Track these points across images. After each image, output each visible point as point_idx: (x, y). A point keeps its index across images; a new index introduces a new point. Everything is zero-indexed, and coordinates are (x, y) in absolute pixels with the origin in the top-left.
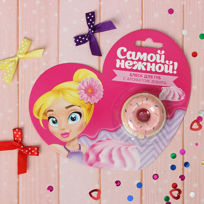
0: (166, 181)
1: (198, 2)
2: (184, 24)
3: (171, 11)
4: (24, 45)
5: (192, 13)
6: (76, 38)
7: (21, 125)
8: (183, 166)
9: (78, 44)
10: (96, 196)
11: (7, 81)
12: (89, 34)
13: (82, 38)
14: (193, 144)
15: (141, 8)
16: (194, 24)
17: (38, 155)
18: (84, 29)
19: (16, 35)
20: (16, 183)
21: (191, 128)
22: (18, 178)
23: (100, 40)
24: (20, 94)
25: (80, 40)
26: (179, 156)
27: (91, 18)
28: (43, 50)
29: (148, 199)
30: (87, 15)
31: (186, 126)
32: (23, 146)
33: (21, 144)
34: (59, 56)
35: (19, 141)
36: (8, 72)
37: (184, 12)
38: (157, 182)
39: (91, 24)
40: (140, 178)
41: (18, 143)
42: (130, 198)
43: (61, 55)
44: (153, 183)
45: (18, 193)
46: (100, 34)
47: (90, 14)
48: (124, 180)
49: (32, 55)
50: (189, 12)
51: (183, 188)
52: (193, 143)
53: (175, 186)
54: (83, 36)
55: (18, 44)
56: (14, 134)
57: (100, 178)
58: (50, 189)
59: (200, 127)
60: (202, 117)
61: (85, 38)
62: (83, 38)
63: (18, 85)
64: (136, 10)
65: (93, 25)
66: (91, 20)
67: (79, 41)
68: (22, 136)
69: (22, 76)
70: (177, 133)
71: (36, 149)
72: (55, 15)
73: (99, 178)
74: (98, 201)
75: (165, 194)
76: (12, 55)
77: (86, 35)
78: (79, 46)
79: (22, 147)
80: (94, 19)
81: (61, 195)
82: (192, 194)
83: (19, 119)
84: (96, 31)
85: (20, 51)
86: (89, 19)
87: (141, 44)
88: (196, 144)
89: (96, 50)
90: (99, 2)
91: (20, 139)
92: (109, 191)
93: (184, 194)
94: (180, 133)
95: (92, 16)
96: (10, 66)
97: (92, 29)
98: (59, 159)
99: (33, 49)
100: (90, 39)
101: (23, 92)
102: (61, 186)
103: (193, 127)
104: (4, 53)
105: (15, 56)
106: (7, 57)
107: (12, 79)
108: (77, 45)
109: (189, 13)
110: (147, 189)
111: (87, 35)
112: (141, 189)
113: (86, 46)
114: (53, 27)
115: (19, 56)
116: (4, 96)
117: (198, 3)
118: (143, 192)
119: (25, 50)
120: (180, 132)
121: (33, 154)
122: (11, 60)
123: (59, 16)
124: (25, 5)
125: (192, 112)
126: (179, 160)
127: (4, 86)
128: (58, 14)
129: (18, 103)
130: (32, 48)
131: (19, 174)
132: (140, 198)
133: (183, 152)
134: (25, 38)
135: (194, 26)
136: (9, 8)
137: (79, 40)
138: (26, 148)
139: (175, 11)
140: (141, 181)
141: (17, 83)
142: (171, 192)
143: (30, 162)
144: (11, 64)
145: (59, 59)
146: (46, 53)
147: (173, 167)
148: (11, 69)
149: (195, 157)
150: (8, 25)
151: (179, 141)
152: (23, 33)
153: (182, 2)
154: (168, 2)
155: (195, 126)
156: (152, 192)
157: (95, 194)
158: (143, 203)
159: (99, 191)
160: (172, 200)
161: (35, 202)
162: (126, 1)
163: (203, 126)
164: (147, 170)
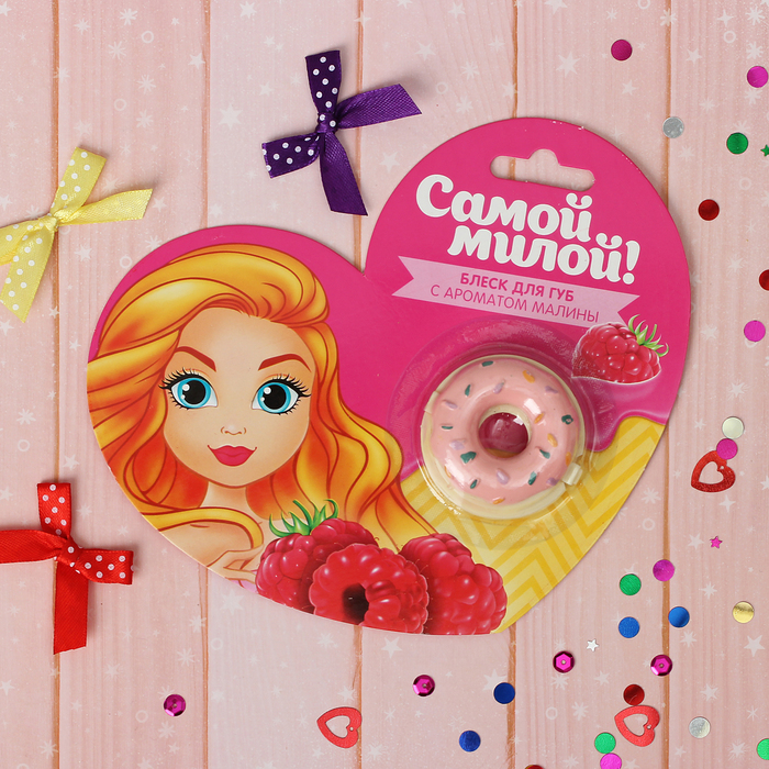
0: (603, 678)
1: (721, 16)
2: (669, 97)
3: (622, 50)
4: (78, 173)
5: (698, 57)
6: (271, 147)
7: (67, 468)
8: (664, 622)
9: (278, 169)
10: (343, 733)
11: (15, 307)
12: (318, 134)
13: (292, 147)
14: (701, 542)
15: (511, 38)
16: (706, 97)
17: (128, 581)
18: (302, 115)
19: (49, 135)
20: (49, 685)
21: (696, 483)
22: (57, 664)
23: (358, 157)
24: (62, 353)
25: (285, 154)
26: (651, 584)
27: (325, 73)
28: (149, 192)
29: (537, 744)
30: (312, 61)
31: (678, 474)
32: (75, 546)
33: (66, 538)
34: (209, 213)
35: (61, 527)
36: (20, 272)
37: (669, 54)
38: (567, 681)
39: (328, 96)
40: (506, 666)
41: (56, 535)
42: (470, 741)
43: (214, 210)
44: (554, 686)
45: (54, 722)
46: (358, 135)
47: (323, 60)
48: (449, 674)
49: (106, 212)
50: (690, 52)
51: (664, 705)
52: (702, 538)
53: (634, 694)
54: (295, 140)
55: (56, 171)
56: (41, 502)
57: (359, 666)
58: (175, 704)
59: (729, 479)
60: (736, 441)
61: (305, 147)
62: (298, 149)
63: (57, 321)
64: (492, 44)
65: (334, 98)
66: (325, 82)
67: (283, 159)
68: (70, 511)
69: (70, 287)
71: (122, 559)
72: (192, 63)
73: (353, 667)
74: (351, 751)
75: (598, 726)
76: (33, 212)
77: (307, 136)
78: (282, 178)
79: (71, 550)
80: (336, 79)
81: (213, 726)
83: (61, 448)
84: (343, 123)
85: (64, 197)
86: (320, 77)
87: (512, 169)
88: (718, 547)
89: (343, 193)
90: (355, 14)
91: (64, 523)
92: (390, 714)
93: (668, 727)
94: (654, 502)
95: (332, 68)
96: (27, 250)
97: (331, 115)
98: (207, 597)
99: (114, 188)
100: (322, 151)
101: (74, 346)
102: (216, 696)
103: (702, 480)
104: (4, 202)
105: (46, 214)
106: (16, 217)
107: (34, 300)
108: (273, 174)
109: (688, 56)
110: (533, 705)
111: (313, 137)
112: (509, 709)
113: (309, 177)
114: (185, 108)
115: (61, 214)
116: (3, 363)
117: (721, 19)
118: (517, 718)
119: (81, 191)
120: (651, 495)
121: (109, 578)
122: (30, 227)
123: (206, 66)
124: (82, 26)
125: (700, 424)
126: (650, 601)
127: (5, 327)
128: (206, 57)
129: (57, 387)
130: (109, 184)
131: (57, 650)
132: (505, 741)
133: (663, 570)
134: (83, 147)
135: (708, 105)
136: (23, 37)
137: (283, 156)
138: (85, 553)
139: (638, 47)
140: (509, 677)
141: (53, 313)
142: (619, 719)
143: (99, 607)
144: (31, 243)
146: (159, 204)
147: (629, 628)
148: (31, 263)
149: (709, 590)
150: (20, 99)
151: (650, 529)
152: (76, 128)
153: (662, 18)
154: (612, 15)
155: (711, 474)
156: (552, 718)
157: (339, 726)
158: (517, 758)
159: (354, 714)
160: (623, 747)
161: (118, 755)
162: (457, 10)
163: (740, 475)
164: (534, 638)
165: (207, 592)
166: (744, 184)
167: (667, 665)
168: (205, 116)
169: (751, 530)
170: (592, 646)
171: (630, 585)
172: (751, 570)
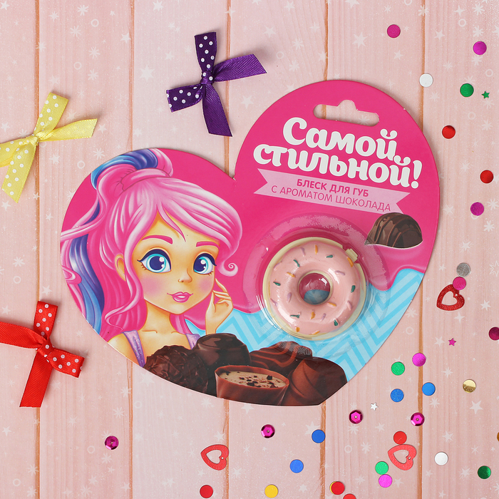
0: (381, 427)
1: (457, 9)
2: (423, 61)
3: (394, 31)
4: (51, 108)
5: (442, 35)
6: (172, 93)
7: (45, 294)
8: (419, 392)
9: (176, 106)
10: (217, 461)
11: (12, 193)
12: (202, 85)
13: (185, 93)
14: (442, 342)
15: (324, 23)
16: (447, 61)
17: (77, 375)
18: (191, 72)
19: (33, 85)
20: (33, 430)
21: (440, 305)
22: (38, 417)
23: (227, 98)
24: (41, 222)
25: (181, 97)
26: (412, 369)
27: (206, 46)
28: (96, 120)
29: (339, 468)
30: (199, 39)
31: (428, 299)
32: (50, 345)
33: (46, 339)
34: (134, 134)
35: (45, 331)
36: (14, 171)
37: (424, 33)
38: (358, 429)
39: (208, 61)
40: (320, 419)
41: (41, 335)
42: (297, 466)
43: (137, 132)
44: (350, 432)
45: (36, 453)
46: (227, 85)
47: (206, 38)
48: (284, 424)
49: (69, 133)
50: (437, 33)
51: (419, 444)
52: (443, 339)
53: (400, 437)
54: (187, 88)
57: (227, 418)
58: (112, 442)
59: (461, 301)
60: (465, 279)
61: (194, 93)
62: (189, 94)
63: (38, 201)
64: (312, 28)
65: (212, 62)
67: (180, 100)
68: (52, 323)
69: (46, 181)
70: (406, 315)
71: (77, 361)
72: (122, 39)
73: (223, 419)
74: (222, 472)
75: (378, 457)
76: (23, 133)
77: (195, 86)
78: (179, 112)
80: (214, 50)
81: (136, 456)
82: (441, 459)
83: (39, 281)
84: (218, 78)
85: (42, 124)
86: (204, 49)
88: (450, 341)
89: (217, 122)
90: (225, 8)
91: (48, 329)
92: (247, 449)
93: (421, 458)
94: (413, 316)
95: (211, 43)
96: (19, 157)
97: (210, 73)
98: (132, 375)
99: (73, 118)
100: (204, 96)
101: (49, 217)
102: (137, 437)
103: (443, 302)
104: (5, 127)
105: (31, 134)
106: (12, 136)
107: (24, 189)
108: (173, 109)
109: (436, 35)
110: (336, 444)
111: (199, 87)
112: (321, 446)
113: (196, 112)
114: (118, 68)
115: (40, 135)
116: (4, 228)
117: (457, 11)
118: (326, 452)
119: (52, 120)
120: (413, 313)
121: (66, 370)
122: (21, 143)
123: (132, 41)
124: (54, 16)
125: (442, 268)
126: (410, 379)
127: (6, 205)
128: (131, 36)
129: (38, 243)
130: (71, 115)
132: (319, 467)
133: (420, 361)
134: (54, 92)
135: (449, 66)
136: (17, 23)
137: (179, 98)
138: (55, 351)
139: (404, 29)
140: (322, 426)
141: (36, 197)
142: (391, 453)
144: (21, 153)
145: (132, 143)
146: (102, 128)
147: (397, 396)
148: (22, 166)
149: (448, 372)
150: (15, 62)
151: (411, 334)
152: (50, 81)
153: (420, 11)
154: (388, 9)
155: (449, 299)
156: (348, 452)
157: (214, 456)
158: (326, 477)
159: (224, 449)
160: (393, 471)
161: (76, 474)
162: (289, 6)
163: (467, 300)
164: (337, 402)
165: (132, 372)
166: (471, 116)
167: (421, 419)
168: (131, 73)
169: (474, 334)
170: (374, 407)
171: (398, 368)
172: (474, 359)
